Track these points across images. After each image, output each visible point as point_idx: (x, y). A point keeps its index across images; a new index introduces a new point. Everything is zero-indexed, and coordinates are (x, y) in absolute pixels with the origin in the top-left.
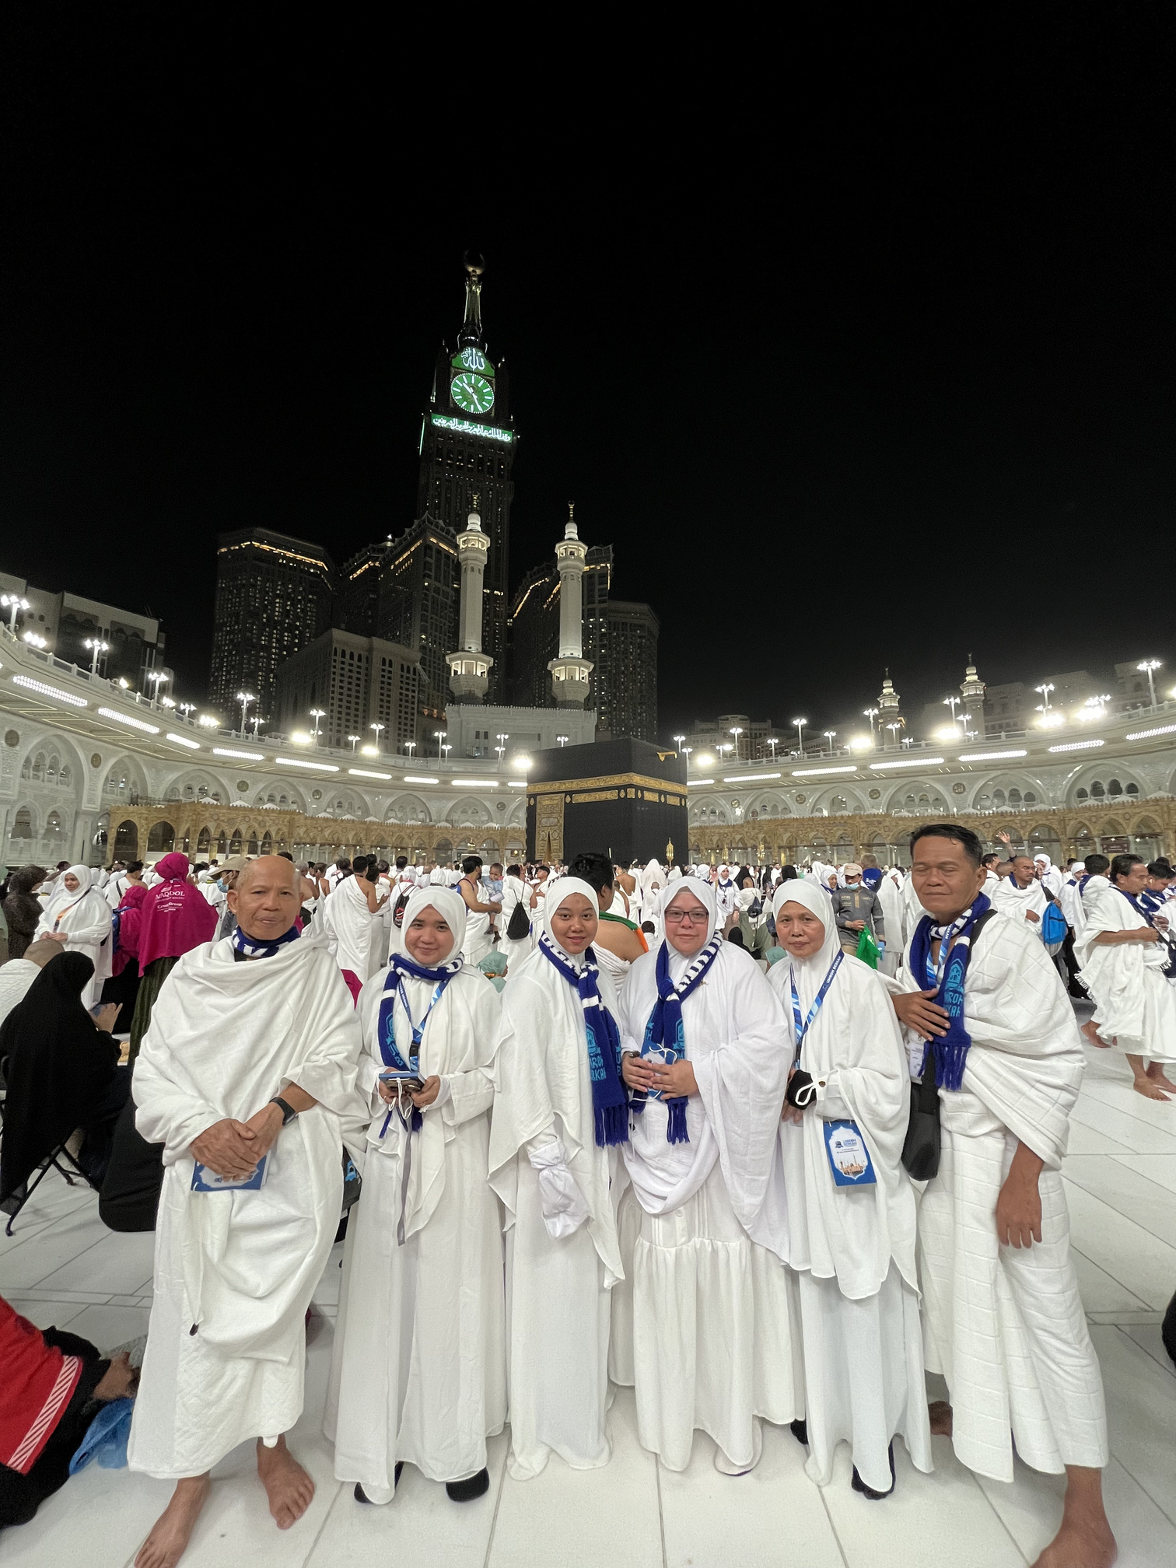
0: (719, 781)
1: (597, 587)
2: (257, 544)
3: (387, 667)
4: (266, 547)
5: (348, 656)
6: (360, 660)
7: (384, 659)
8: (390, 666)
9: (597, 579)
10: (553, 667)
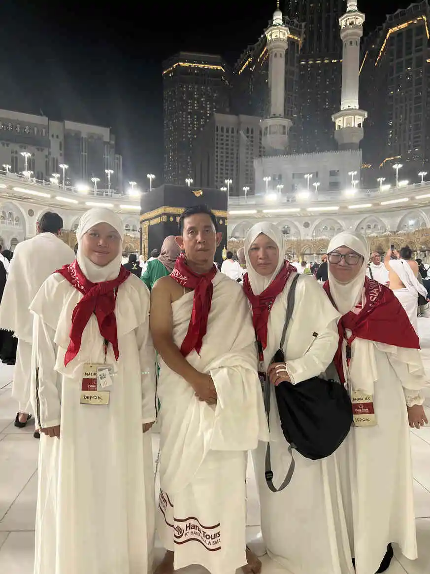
0: (412, 199)
1: (414, 39)
2: (181, 64)
3: (250, 134)
4: (187, 64)
5: (225, 130)
6: (233, 132)
7: (248, 129)
8: (252, 132)
9: (414, 32)
10: (336, 118)
